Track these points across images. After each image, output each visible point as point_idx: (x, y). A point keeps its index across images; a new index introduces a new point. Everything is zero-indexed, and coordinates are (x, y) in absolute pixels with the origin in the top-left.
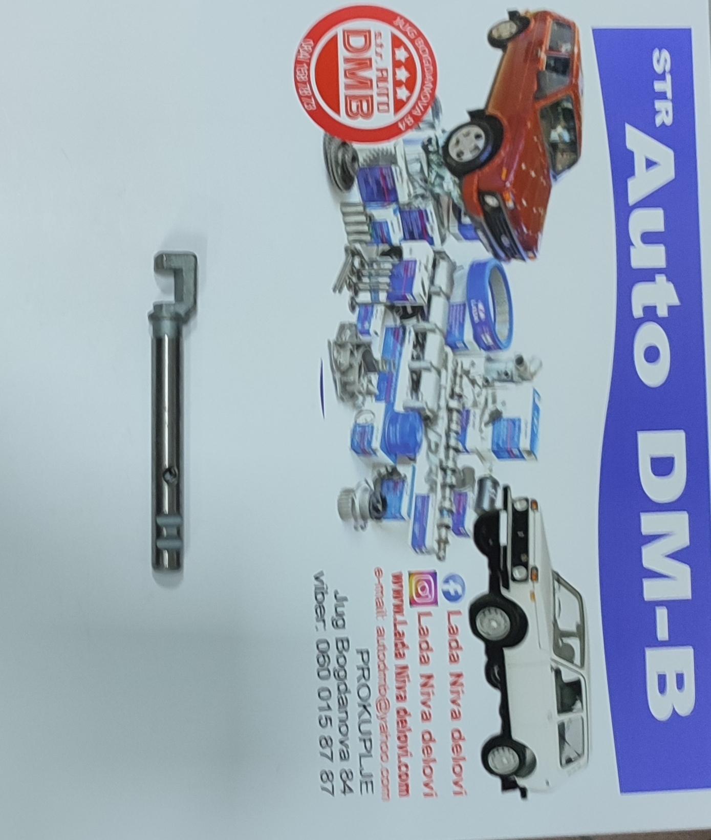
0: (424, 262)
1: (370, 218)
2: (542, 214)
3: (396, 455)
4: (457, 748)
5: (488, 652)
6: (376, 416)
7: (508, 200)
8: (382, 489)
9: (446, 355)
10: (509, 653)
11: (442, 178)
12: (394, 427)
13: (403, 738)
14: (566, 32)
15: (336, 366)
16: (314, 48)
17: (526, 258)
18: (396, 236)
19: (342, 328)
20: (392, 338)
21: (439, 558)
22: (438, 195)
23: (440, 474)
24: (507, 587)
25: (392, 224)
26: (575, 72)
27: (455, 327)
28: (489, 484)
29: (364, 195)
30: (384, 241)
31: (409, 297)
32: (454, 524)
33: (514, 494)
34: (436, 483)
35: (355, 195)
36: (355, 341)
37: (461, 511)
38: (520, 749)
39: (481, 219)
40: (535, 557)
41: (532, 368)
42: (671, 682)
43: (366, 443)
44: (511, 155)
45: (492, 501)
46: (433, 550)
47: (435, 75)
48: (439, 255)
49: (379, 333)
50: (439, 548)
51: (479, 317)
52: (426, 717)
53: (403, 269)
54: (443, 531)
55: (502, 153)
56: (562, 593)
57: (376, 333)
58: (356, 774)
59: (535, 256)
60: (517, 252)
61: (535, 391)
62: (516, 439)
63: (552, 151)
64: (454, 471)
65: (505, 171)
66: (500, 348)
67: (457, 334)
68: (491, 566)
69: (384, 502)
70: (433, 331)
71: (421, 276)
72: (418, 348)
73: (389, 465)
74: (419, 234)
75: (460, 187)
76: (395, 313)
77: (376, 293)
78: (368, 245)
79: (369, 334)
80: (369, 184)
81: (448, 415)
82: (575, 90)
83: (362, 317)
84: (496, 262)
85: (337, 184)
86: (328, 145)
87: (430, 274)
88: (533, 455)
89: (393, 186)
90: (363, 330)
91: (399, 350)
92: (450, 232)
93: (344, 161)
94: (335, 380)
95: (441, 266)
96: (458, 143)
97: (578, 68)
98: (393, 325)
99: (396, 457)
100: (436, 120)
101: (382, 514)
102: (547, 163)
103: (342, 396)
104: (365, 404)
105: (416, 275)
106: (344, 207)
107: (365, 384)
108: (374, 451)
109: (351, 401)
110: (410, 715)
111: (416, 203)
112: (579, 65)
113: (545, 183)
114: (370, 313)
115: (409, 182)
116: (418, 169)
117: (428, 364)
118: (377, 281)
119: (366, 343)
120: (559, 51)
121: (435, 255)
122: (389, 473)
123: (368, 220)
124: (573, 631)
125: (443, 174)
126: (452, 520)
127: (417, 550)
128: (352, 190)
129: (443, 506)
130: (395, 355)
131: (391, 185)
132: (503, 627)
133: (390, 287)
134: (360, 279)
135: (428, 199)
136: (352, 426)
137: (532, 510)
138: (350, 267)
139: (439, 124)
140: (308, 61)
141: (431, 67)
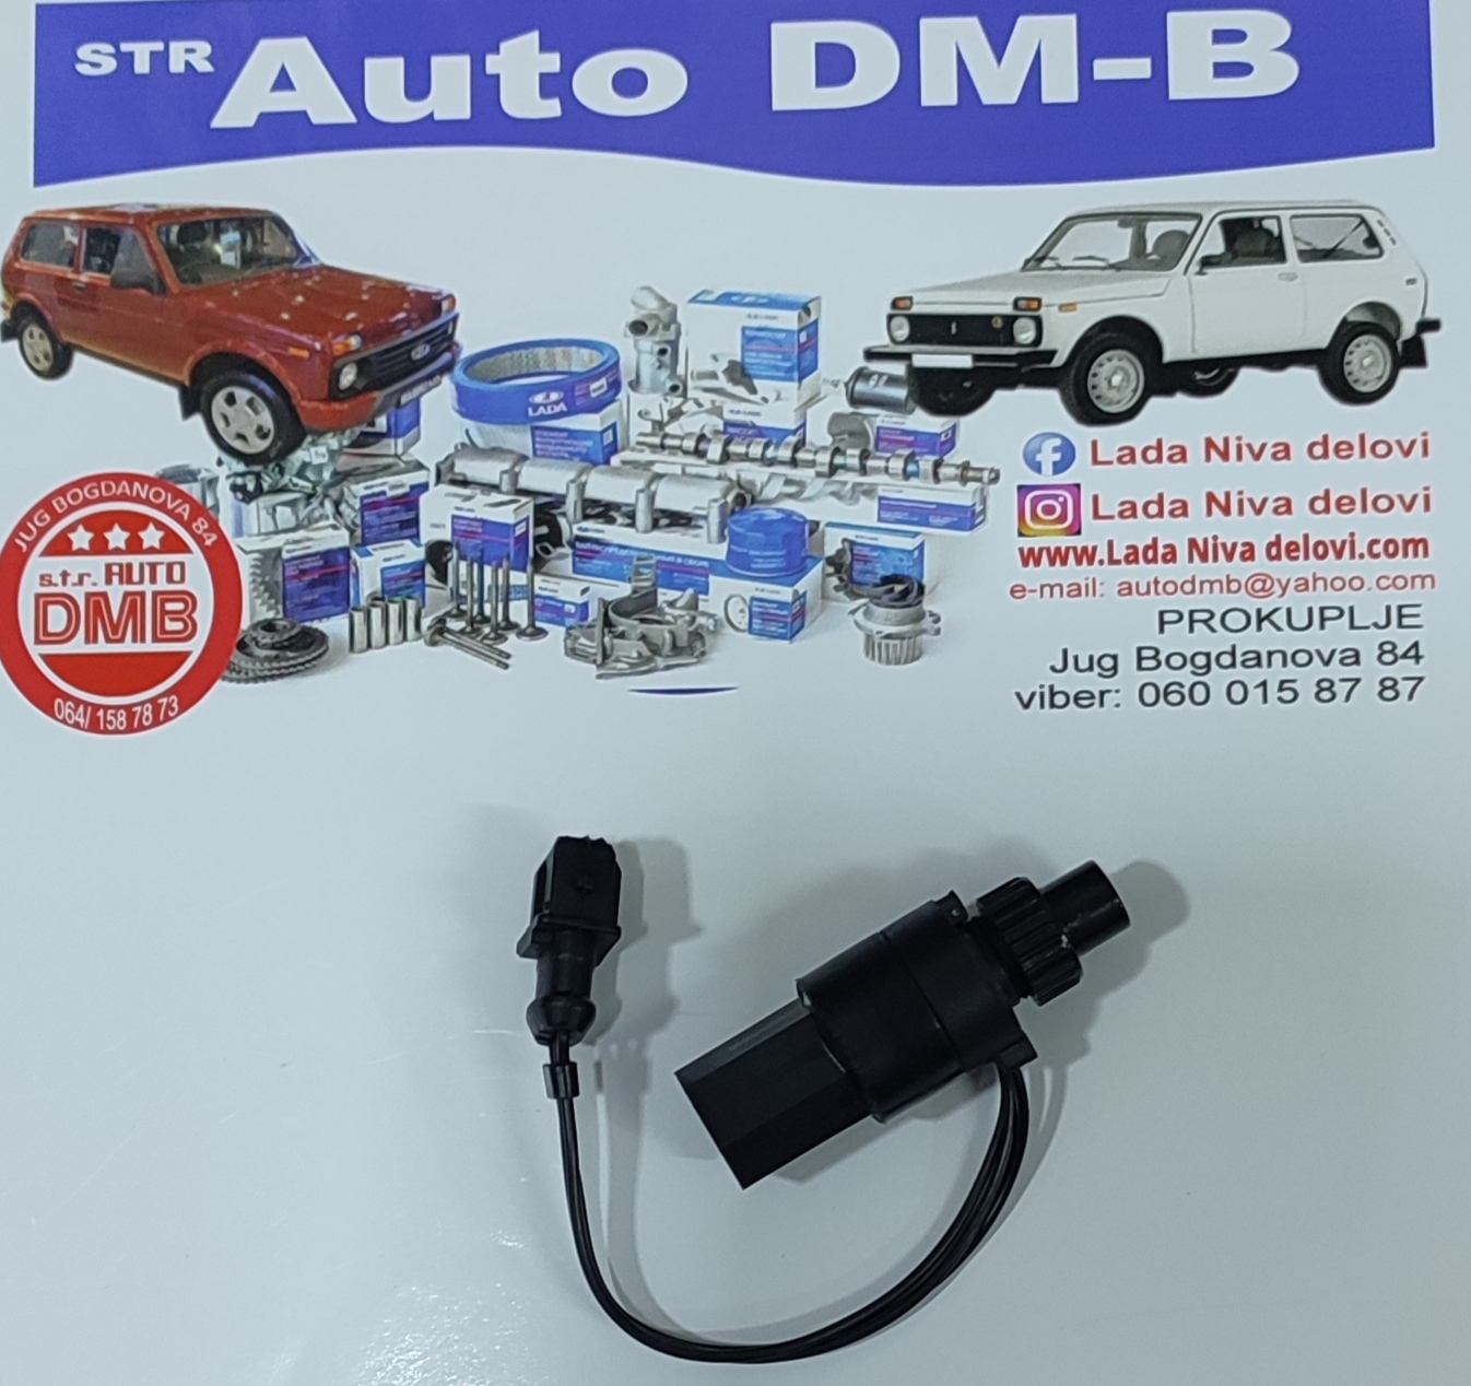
0: (458, 502)
1: (375, 599)
2: (371, 283)
3: (805, 559)
4: (1344, 450)
5: (1168, 391)
6: (732, 592)
7: (347, 346)
8: (866, 584)
9: (625, 463)
10: (1170, 354)
11: (305, 465)
12: (756, 560)
13: (1321, 550)
14: (40, 235)
15: (642, 665)
16: (67, 697)
17: (452, 315)
18: (410, 552)
19: (573, 652)
20: (595, 561)
21: (995, 480)
22: (335, 473)
23: (841, 476)
24: (1052, 354)
25: (386, 560)
26: (116, 219)
27: (575, 446)
28: (860, 387)
29: (335, 610)
30: (419, 574)
31: (519, 530)
32: (932, 452)
33: (881, 341)
34: (856, 485)
35: (334, 627)
36: (597, 631)
37: (911, 438)
38: (1348, 332)
39: (379, 395)
40: (997, 303)
41: (653, 305)
43: (785, 613)
44: (265, 339)
45: (893, 380)
46: (982, 490)
47: (117, 478)
48: (446, 474)
49: (585, 585)
50: (980, 480)
51: (557, 403)
52: (1285, 506)
53: (469, 539)
54: (943, 471)
55: (261, 355)
56: (1064, 253)
57: (585, 591)
58: (1385, 635)
59: (451, 298)
60: (442, 329)
61: (694, 300)
62: (782, 336)
63: (260, 263)
64: (837, 451)
65: (293, 351)
66: (617, 363)
67: (589, 443)
68: (1011, 385)
69: (886, 580)
70: (582, 487)
71: (481, 507)
72: (614, 514)
73: (823, 570)
74: (408, 510)
75: (321, 434)
76: (548, 557)
77: (512, 590)
78: (424, 605)
79: (585, 605)
80: (314, 600)
81: (734, 461)
82: (147, 219)
83: (554, 616)
84: (458, 370)
85: (314, 659)
86: (242, 675)
87: (478, 491)
88: (810, 306)
89: (318, 557)
90: (578, 616)
91: (616, 550)
92: (404, 453)
93: (273, 647)
94: (668, 668)
95: (464, 471)
96: (241, 437)
97: (107, 211)
98: (570, 560)
99: (810, 557)
100: (199, 477)
101: (912, 583)
102: (278, 274)
103: (696, 654)
104: (712, 611)
105: (479, 516)
106: (357, 646)
107: (677, 612)
108: (799, 597)
109: (708, 639)
110: (1278, 537)
111: (349, 516)
112: (101, 211)
113: (317, 278)
114: (548, 602)
115: (311, 528)
116: (288, 510)
117: (642, 497)
118: (490, 588)
119: (603, 610)
120: (75, 249)
121: (444, 482)
122: (838, 571)
123: (378, 603)
124: (1133, 234)
125: (298, 464)
126: (926, 457)
127: (978, 521)
128: (325, 631)
129: (900, 472)
130: (626, 557)
131: (317, 560)
132: (1124, 363)
133: (500, 565)
134: (486, 620)
135: (342, 493)
136: (751, 636)
137: (909, 308)
138: (465, 638)
139: (207, 470)
140: (89, 709)
141: (103, 485)
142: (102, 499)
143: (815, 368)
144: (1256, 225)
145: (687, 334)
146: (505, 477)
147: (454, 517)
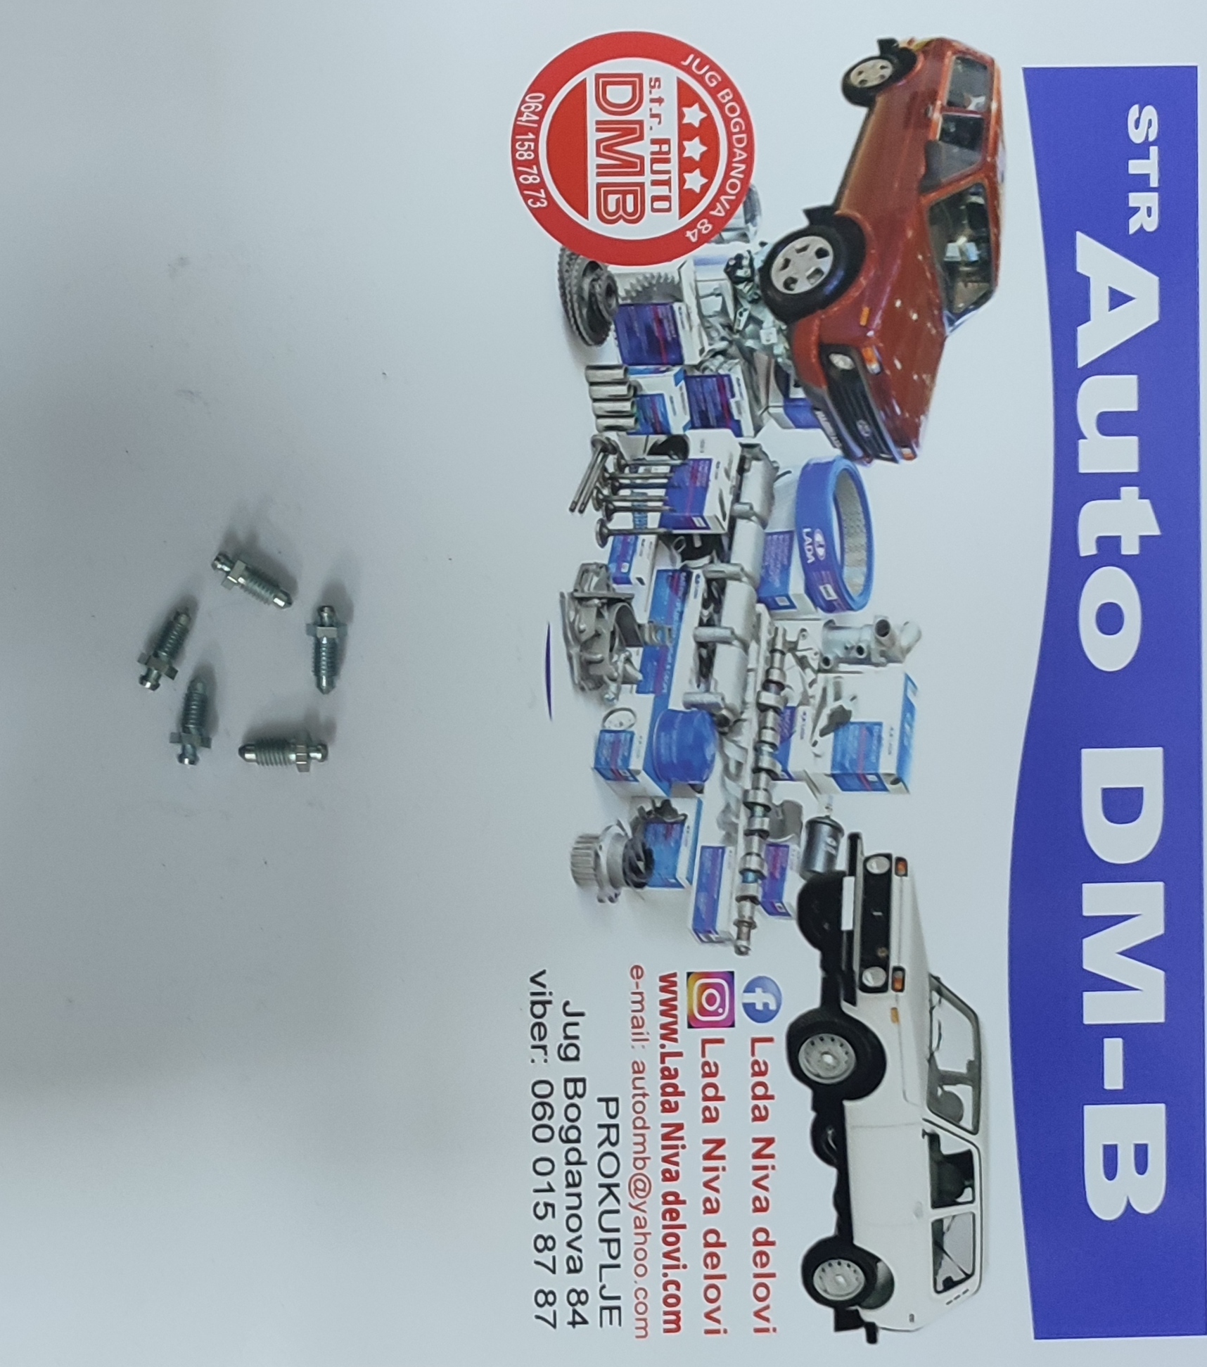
0: (724, 465)
1: (635, 388)
2: (928, 382)
3: (669, 781)
4: (761, 1258)
5: (816, 1104)
6: (638, 716)
7: (871, 361)
8: (645, 837)
9: (759, 616)
10: (852, 1108)
11: (759, 323)
12: (668, 736)
13: (671, 1239)
14: (979, 75)
15: (573, 635)
16: (546, 104)
17: (897, 456)
18: (678, 420)
19: (585, 571)
20: (668, 590)
21: (739, 952)
22: (752, 350)
23: (744, 813)
24: (853, 1002)
25: (671, 398)
26: (991, 145)
27: (774, 571)
28: (826, 829)
29: (625, 352)
30: (658, 429)
31: (698, 521)
32: (764, 896)
33: (868, 848)
34: (735, 826)
35: (610, 352)
36: (604, 593)
37: (778, 875)
38: (868, 1262)
39: (823, 391)
40: (900, 952)
41: (904, 641)
42: (1126, 1160)
43: (620, 762)
44: (877, 284)
45: (831, 859)
46: (730, 940)
47: (749, 149)
48: (750, 452)
49: (645, 581)
50: (739, 938)
51: (815, 554)
52: (711, 1208)
53: (689, 475)
54: (747, 905)
55: (863, 281)
56: (945, 1012)
57: (640, 580)
58: (594, 1295)
59: (914, 456)
60: (884, 448)
62: (873, 758)
63: (948, 279)
64: (767, 808)
65: (866, 311)
66: (851, 609)
67: (777, 584)
68: (824, 965)
69: (648, 855)
70: (736, 578)
71: (719, 486)
72: (712, 608)
73: (657, 797)
74: (717, 418)
75: (789, 338)
76: (672, 547)
77: (643, 514)
78: (629, 434)
79: (629, 582)
80: (635, 333)
81: (759, 716)
82: (991, 174)
83: (619, 554)
84: (847, 463)
85: (580, 333)
86: (567, 267)
87: (734, 483)
88: (901, 784)
89: (675, 336)
90: (618, 575)
91: (679, 609)
92: (769, 413)
93: (592, 295)
94: (570, 658)
95: (752, 470)
96: (787, 263)
97: (997, 137)
98: (670, 568)
99: (670, 786)
100: (749, 224)
101: (645, 878)
102: (938, 297)
103: (582, 683)
104: (620, 697)
105: (711, 484)
106: (591, 372)
107: (620, 665)
108: (634, 775)
109: (595, 693)
110: (684, 1202)
111: (713, 364)
112: (999, 131)
113: (934, 331)
114: (632, 548)
115: (702, 329)
116: (718, 308)
117: (727, 633)
118: (645, 494)
119: (623, 598)
120: (963, 107)
121: (742, 451)
122: (657, 809)
123: (632, 392)
124: (961, 1074)
125: (760, 317)
126: (760, 889)
127: (701, 936)
128: (606, 343)
129: (747, 866)
130: (672, 618)
131: (671, 334)
132: (843, 1066)
133: (665, 504)
134: (615, 491)
135: (733, 358)
136: (598, 733)
137: (897, 874)
138: (599, 471)
139: (756, 233)
140: (536, 125)
141: (744, 136)
142: (730, 134)
143: (843, 790)
144: (967, 1183)
145: (876, 672)
146: (747, 507)
147: (710, 461)
